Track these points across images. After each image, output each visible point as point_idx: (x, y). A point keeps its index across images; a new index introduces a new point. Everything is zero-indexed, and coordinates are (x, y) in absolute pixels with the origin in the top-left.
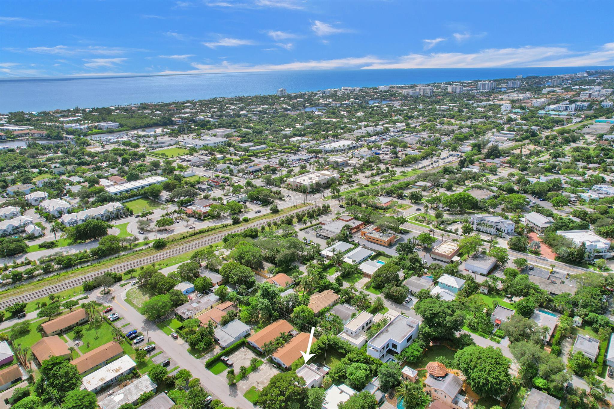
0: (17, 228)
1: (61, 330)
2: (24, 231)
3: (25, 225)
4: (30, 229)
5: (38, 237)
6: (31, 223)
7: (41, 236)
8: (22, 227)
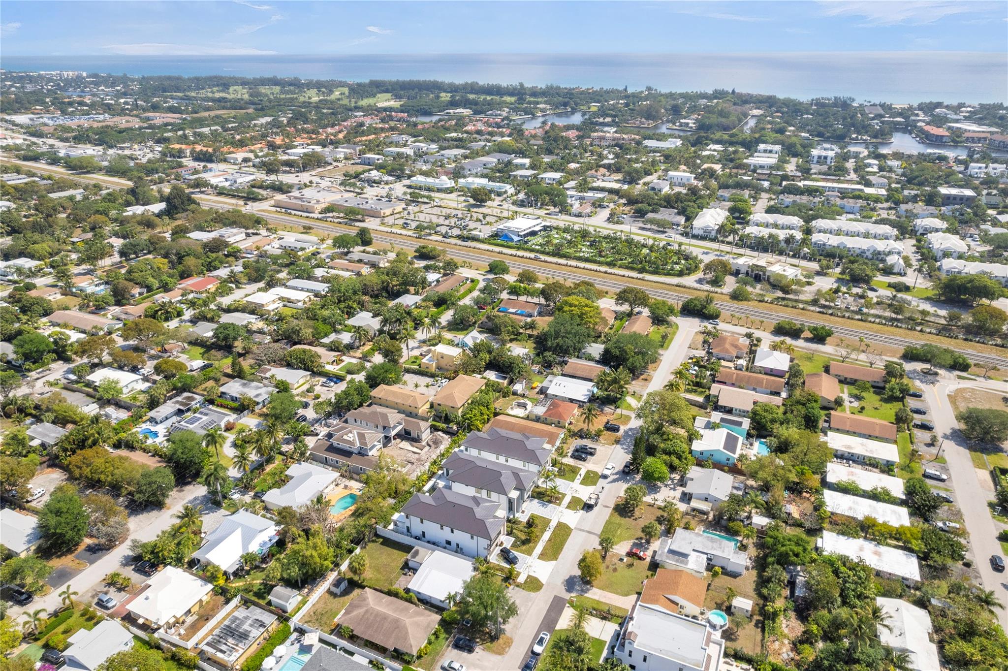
0: (879, 253)
1: (846, 379)
2: (883, 261)
3: (890, 253)
4: (891, 260)
5: (894, 274)
6: (899, 253)
7: (900, 274)
8: (885, 254)
